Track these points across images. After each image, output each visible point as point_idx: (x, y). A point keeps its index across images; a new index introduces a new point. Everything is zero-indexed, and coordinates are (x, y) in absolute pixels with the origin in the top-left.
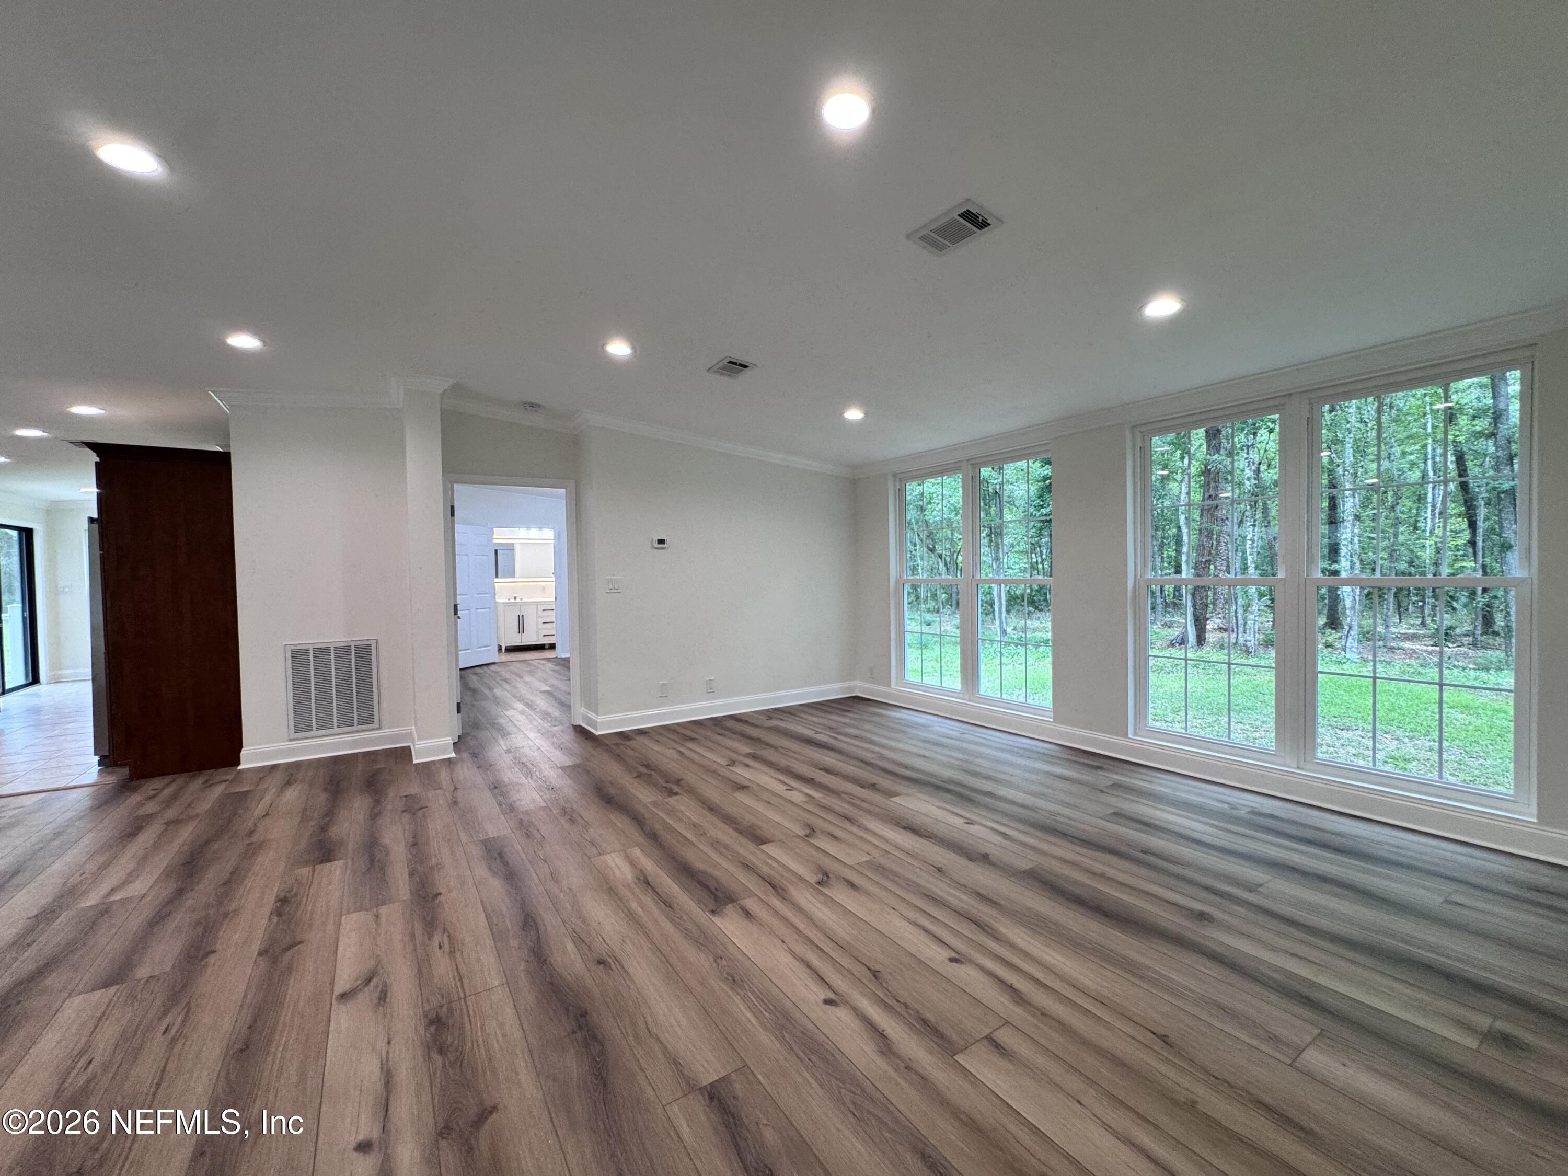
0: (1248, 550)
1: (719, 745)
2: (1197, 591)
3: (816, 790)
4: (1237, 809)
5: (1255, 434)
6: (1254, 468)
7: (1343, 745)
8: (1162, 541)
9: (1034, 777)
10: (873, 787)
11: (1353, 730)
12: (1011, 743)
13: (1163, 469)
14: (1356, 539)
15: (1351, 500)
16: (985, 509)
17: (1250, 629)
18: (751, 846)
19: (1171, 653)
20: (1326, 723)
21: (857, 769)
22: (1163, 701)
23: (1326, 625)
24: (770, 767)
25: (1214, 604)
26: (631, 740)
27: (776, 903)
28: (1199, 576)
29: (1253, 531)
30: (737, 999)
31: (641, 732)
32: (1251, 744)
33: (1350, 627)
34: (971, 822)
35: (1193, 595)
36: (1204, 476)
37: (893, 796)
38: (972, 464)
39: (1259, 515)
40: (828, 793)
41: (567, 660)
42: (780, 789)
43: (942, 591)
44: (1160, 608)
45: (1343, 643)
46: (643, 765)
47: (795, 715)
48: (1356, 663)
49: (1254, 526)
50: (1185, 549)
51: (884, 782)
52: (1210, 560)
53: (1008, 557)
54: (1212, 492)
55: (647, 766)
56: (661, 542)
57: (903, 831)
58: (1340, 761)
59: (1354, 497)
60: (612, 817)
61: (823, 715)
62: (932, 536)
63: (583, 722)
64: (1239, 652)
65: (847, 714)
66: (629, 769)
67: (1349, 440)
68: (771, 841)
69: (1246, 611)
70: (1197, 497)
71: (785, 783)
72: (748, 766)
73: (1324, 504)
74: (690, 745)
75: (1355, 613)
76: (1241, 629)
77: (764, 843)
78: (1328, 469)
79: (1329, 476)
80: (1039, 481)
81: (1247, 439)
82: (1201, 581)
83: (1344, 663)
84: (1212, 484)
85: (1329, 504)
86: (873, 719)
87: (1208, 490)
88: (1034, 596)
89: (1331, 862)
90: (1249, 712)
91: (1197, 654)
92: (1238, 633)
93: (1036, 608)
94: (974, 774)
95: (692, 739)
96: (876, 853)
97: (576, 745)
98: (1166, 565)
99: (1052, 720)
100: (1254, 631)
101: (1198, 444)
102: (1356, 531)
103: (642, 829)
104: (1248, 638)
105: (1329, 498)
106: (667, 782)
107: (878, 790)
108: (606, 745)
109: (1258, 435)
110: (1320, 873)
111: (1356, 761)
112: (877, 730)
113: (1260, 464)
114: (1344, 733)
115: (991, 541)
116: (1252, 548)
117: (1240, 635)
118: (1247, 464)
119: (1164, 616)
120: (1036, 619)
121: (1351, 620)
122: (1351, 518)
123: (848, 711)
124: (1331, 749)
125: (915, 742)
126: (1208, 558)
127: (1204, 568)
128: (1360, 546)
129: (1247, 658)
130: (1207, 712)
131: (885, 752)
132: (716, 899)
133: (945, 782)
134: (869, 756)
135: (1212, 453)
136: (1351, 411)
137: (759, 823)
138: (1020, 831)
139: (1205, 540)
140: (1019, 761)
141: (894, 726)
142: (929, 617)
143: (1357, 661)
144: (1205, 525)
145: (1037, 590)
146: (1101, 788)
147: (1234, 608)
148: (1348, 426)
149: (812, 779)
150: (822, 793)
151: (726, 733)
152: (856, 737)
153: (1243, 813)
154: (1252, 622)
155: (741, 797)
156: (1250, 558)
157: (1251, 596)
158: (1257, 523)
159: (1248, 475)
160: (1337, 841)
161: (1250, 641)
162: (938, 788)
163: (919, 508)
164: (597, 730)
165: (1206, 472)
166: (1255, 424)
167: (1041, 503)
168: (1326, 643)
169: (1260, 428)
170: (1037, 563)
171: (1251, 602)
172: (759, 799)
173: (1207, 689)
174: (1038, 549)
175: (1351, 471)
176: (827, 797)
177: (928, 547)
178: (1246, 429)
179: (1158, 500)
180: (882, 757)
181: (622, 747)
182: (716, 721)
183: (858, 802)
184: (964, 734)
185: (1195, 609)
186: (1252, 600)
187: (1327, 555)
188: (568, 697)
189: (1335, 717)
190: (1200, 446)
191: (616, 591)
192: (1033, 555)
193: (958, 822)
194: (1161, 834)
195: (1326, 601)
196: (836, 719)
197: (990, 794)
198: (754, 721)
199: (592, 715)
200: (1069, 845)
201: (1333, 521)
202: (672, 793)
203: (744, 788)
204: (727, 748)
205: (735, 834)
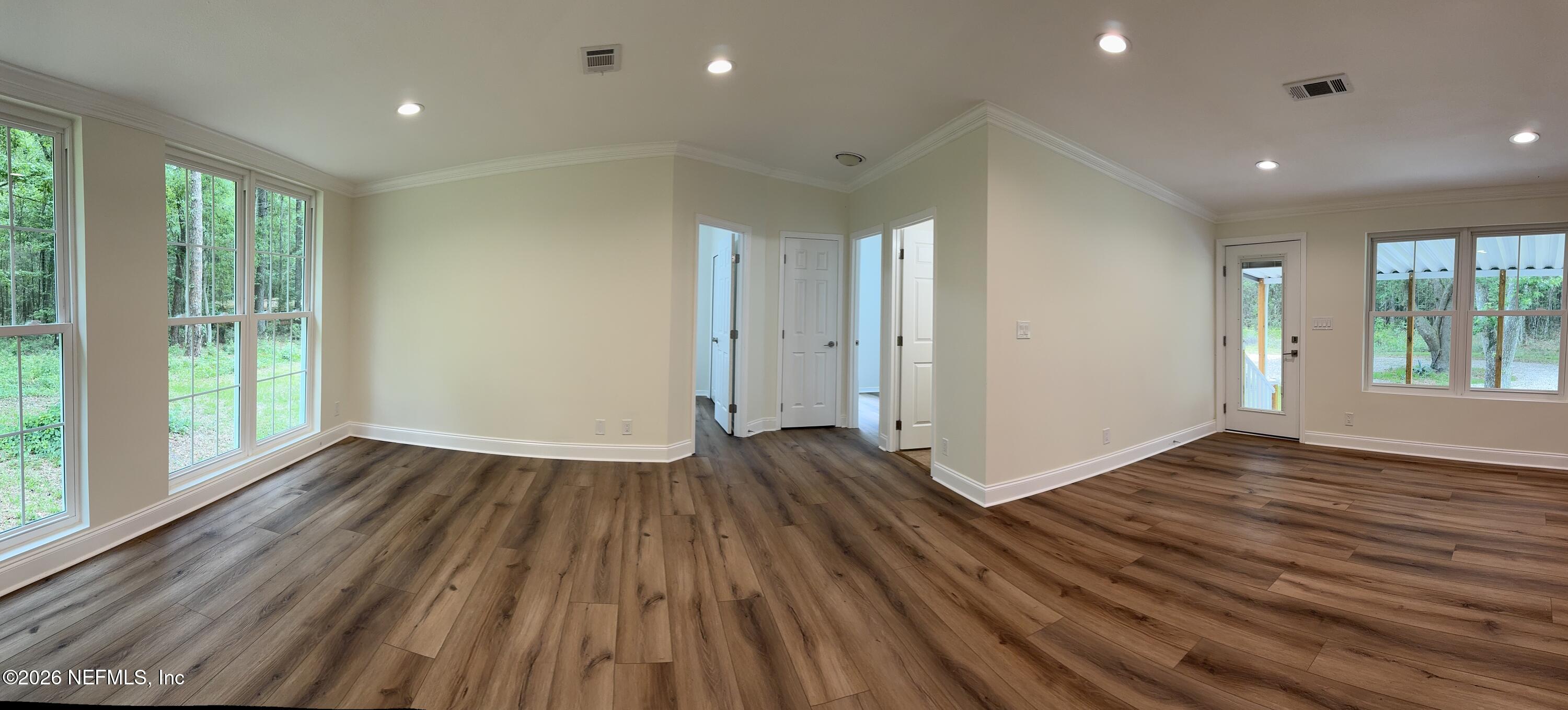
27: (708, 592)
30: (768, 547)
132: (751, 606)
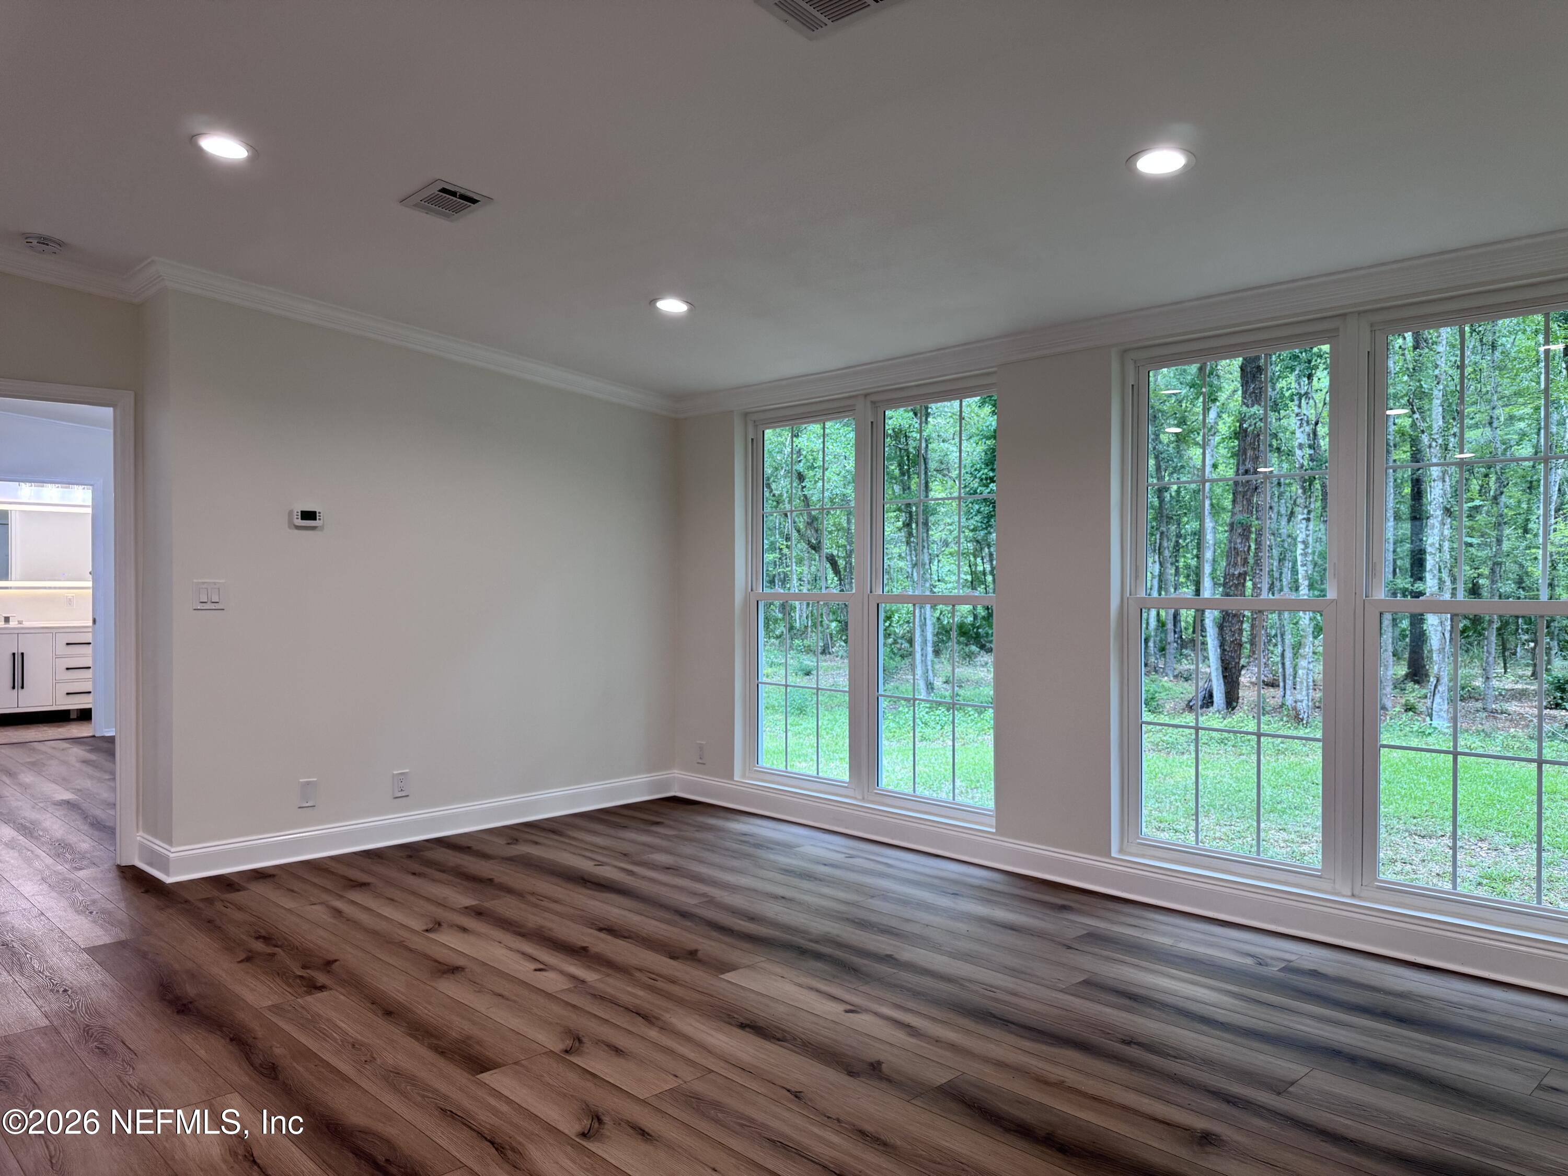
0: (1299, 558)
1: (414, 893)
2: (1228, 621)
3: (590, 968)
4: (1267, 965)
5: (1310, 377)
6: (1308, 429)
7: (1424, 861)
8: (1177, 542)
9: (962, 927)
10: (692, 956)
11: (1437, 838)
12: (927, 871)
13: (1178, 426)
14: (1446, 545)
15: (1440, 484)
16: (902, 481)
17: (1301, 682)
18: (459, 1075)
19: (1188, 721)
20: (1402, 827)
21: (663, 926)
22: (1173, 798)
23: (1407, 676)
24: (507, 930)
25: (1252, 643)
26: (238, 890)
28: (1227, 595)
29: (1307, 529)
31: (260, 875)
32: (1298, 863)
33: (1438, 681)
34: (853, 1010)
35: (1221, 628)
36: (1237, 438)
37: (724, 971)
38: (873, 403)
39: (1317, 505)
40: (610, 971)
41: (111, 740)
42: (524, 969)
43: (831, 617)
44: (1172, 648)
45: (1429, 704)
46: (258, 938)
47: (560, 834)
48: (1444, 734)
49: (1308, 520)
50: (1208, 555)
51: (709, 945)
52: (1245, 573)
53: (939, 561)
54: (1249, 465)
55: (267, 939)
56: (309, 515)
57: (741, 1032)
58: (1420, 884)
59: (1444, 481)
60: (188, 1039)
61: (612, 832)
62: (815, 524)
63: (141, 859)
64: (1285, 719)
65: (656, 829)
66: (229, 945)
67: (1437, 394)
68: (504, 1065)
69: (1295, 655)
70: (1227, 471)
71: (535, 959)
72: (464, 930)
73: (1406, 491)
74: (356, 896)
75: (1444, 658)
76: (1289, 683)
77: (484, 1069)
78: (1410, 435)
79: (1411, 447)
80: (988, 438)
81: (1299, 384)
82: (1233, 604)
83: (1430, 734)
84: (1250, 453)
85: (1412, 490)
86: (699, 835)
87: (1244, 461)
88: (978, 628)
89: (1387, 1037)
90: (1297, 812)
91: (1225, 722)
92: (1285, 689)
93: (982, 647)
94: (863, 924)
95: (362, 885)
96: (687, 1074)
97: (122, 905)
98: (1182, 579)
99: (994, 830)
100: (1308, 686)
101: (1232, 388)
102: (1446, 532)
103: (248, 1059)
104: (1299, 697)
105: (1412, 480)
106: (304, 967)
107: (699, 961)
108: (186, 901)
109: (1315, 379)
110: (1373, 1056)
111: (1440, 885)
112: (706, 855)
113: (1317, 423)
114: (1425, 842)
115: (910, 534)
116: (1305, 554)
117: (1288, 692)
118: (1299, 423)
119: (1179, 661)
120: (982, 666)
121: (1440, 669)
122: (1439, 513)
123: (657, 823)
124: (1408, 867)
125: (770, 875)
126: (1242, 570)
127: (1236, 586)
128: (1451, 556)
129: (1296, 728)
130: (1235, 814)
133: (817, 942)
134: (685, 901)
135: (1250, 402)
136: (1440, 349)
137: (475, 1032)
138: (933, 1019)
139: (1239, 541)
140: (945, 902)
141: (736, 846)
142: (809, 661)
143: (1446, 731)
144: (1239, 517)
145: (983, 618)
146: (1067, 942)
147: (1280, 649)
148: (1437, 372)
149: (585, 949)
150: (599, 971)
151: (428, 871)
152: (667, 869)
153: (1273, 970)
154: (1305, 671)
155: (450, 988)
156: (1301, 570)
157: (1303, 630)
158: (1311, 516)
159: (1299, 441)
160: (1402, 1006)
161: (1301, 701)
162: (802, 952)
163: (795, 476)
164: (167, 873)
165: (1240, 434)
166: (1309, 362)
167: (991, 474)
168: (1406, 705)
169: (1316, 367)
170: (984, 573)
171: (1303, 640)
172: (479, 988)
173: (1236, 778)
174: (986, 550)
175: (1440, 441)
177: (809, 543)
178: (1298, 369)
179: (1171, 474)
180: (711, 902)
181: (219, 906)
182: (411, 851)
183: (660, 984)
184: (851, 857)
185: (1223, 651)
186: (1305, 637)
187: (1409, 569)
188: (112, 812)
189: (1414, 818)
190: (1235, 391)
191: (213, 606)
192: (979, 560)
193: (833, 1010)
194: (1149, 1010)
195: (1408, 640)
196: (634, 838)
197: (889, 959)
198: (487, 849)
199: (159, 846)
200: (1012, 1039)
201: (1418, 516)
202: (314, 987)
203: (453, 970)
204: (428, 899)
205: (429, 1055)
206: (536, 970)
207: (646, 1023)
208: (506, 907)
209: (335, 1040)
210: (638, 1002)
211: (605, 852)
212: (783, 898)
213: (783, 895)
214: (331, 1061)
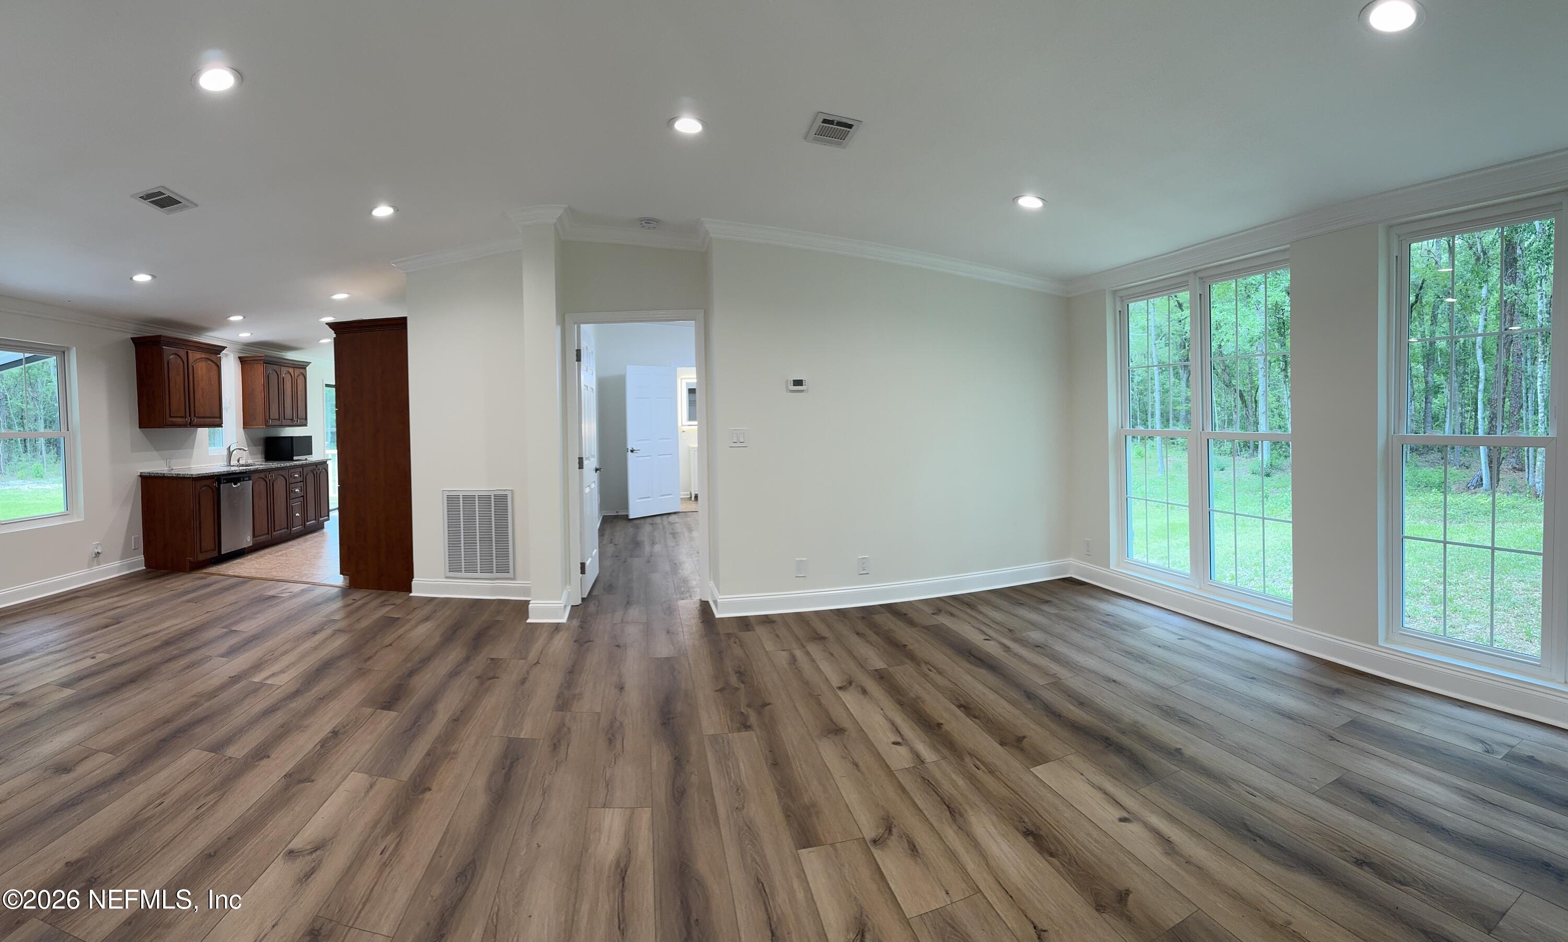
1: (850, 651)
3: (934, 748)
10: (1018, 742)
18: (788, 845)
24: (893, 697)
26: (747, 631)
31: (767, 620)
34: (1129, 817)
37: (1036, 762)
38: (1201, 278)
40: (948, 754)
42: (883, 737)
46: (737, 672)
47: (974, 607)
51: (1038, 734)
55: (741, 674)
56: (798, 383)
57: (1022, 841)
61: (1011, 608)
65: (1045, 607)
66: (719, 674)
68: (823, 844)
71: (898, 731)
72: (865, 692)
74: (813, 648)
77: (808, 844)
86: (1073, 615)
95: (822, 639)
96: (958, 891)
99: (1291, 616)
103: (675, 778)
106: (749, 705)
107: (1022, 751)
108: (718, 634)
112: (1070, 634)
123: (1046, 602)
125: (1115, 656)
131: (1064, 674)
133: (1124, 733)
134: (1037, 681)
137: (821, 800)
140: (1242, 688)
141: (1097, 626)
146: (1331, 731)
149: (939, 724)
150: (939, 752)
151: (870, 632)
152: (1036, 646)
153: (1497, 758)
155: (829, 752)
162: (1108, 745)
164: (721, 610)
172: (846, 754)
176: (944, 764)
180: (1057, 684)
181: (732, 641)
182: (868, 613)
183: (982, 775)
193: (1108, 815)
194: (1386, 817)
196: (1024, 615)
197: (1176, 754)
202: (745, 725)
203: (837, 730)
204: (855, 658)
206: (894, 743)
207: (950, 820)
208: (904, 674)
209: (730, 779)
210: (954, 792)
211: (998, 627)
212: (1114, 681)
213: (1115, 678)
214: (717, 799)
